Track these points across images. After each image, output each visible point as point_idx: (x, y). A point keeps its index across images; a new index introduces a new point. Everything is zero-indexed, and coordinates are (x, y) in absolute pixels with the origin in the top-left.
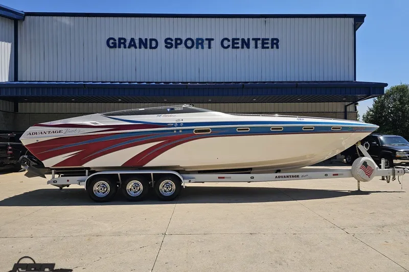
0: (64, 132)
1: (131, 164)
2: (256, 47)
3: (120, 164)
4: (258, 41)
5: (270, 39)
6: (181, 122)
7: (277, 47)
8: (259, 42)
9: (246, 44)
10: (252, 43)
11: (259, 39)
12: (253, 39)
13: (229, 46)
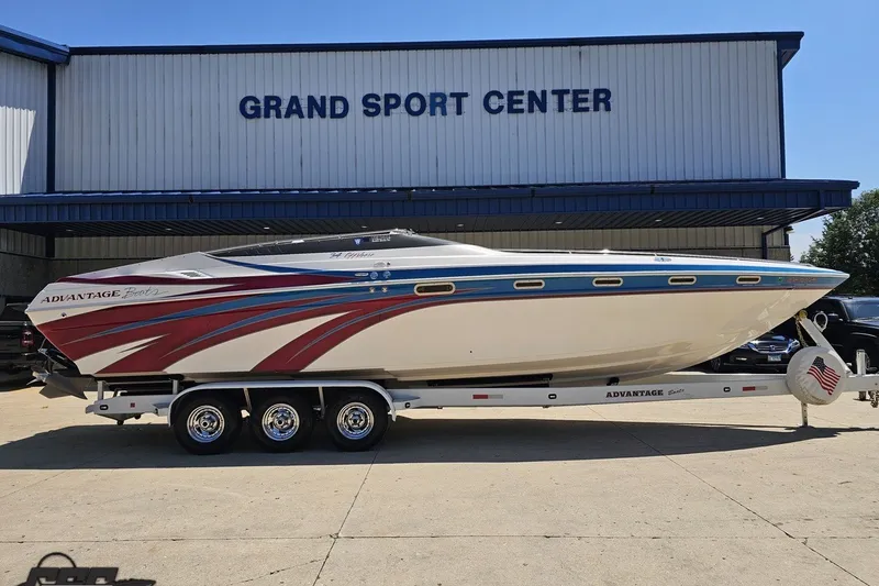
0: (123, 293)
1: (273, 366)
2: (561, 108)
3: (248, 366)
4: (565, 97)
5: (592, 91)
6: (385, 268)
7: (608, 108)
8: (568, 99)
9: (538, 102)
10: (552, 101)
11: (567, 92)
12: (554, 92)
13: (500, 108)
